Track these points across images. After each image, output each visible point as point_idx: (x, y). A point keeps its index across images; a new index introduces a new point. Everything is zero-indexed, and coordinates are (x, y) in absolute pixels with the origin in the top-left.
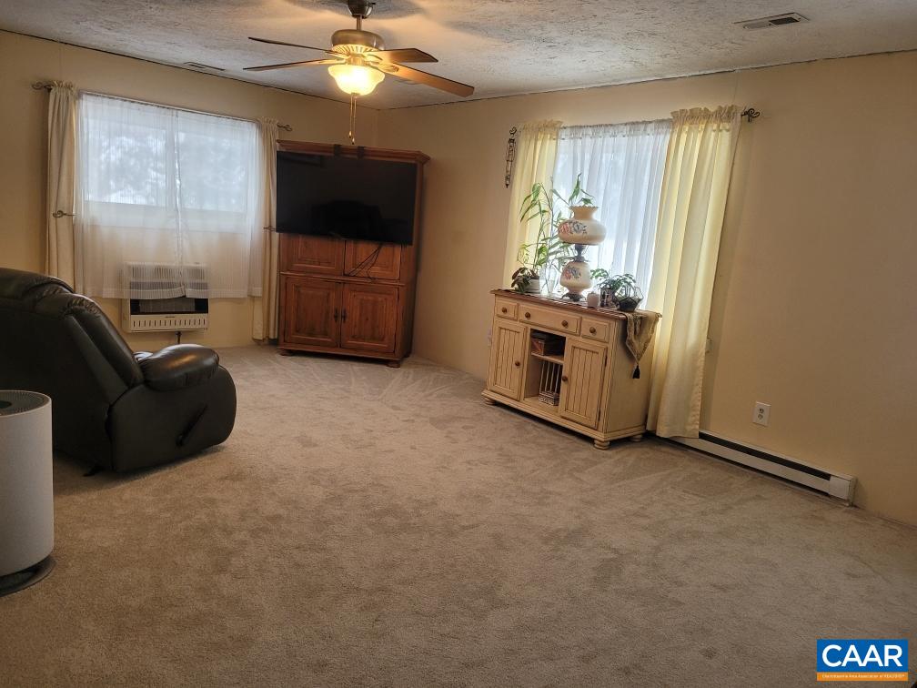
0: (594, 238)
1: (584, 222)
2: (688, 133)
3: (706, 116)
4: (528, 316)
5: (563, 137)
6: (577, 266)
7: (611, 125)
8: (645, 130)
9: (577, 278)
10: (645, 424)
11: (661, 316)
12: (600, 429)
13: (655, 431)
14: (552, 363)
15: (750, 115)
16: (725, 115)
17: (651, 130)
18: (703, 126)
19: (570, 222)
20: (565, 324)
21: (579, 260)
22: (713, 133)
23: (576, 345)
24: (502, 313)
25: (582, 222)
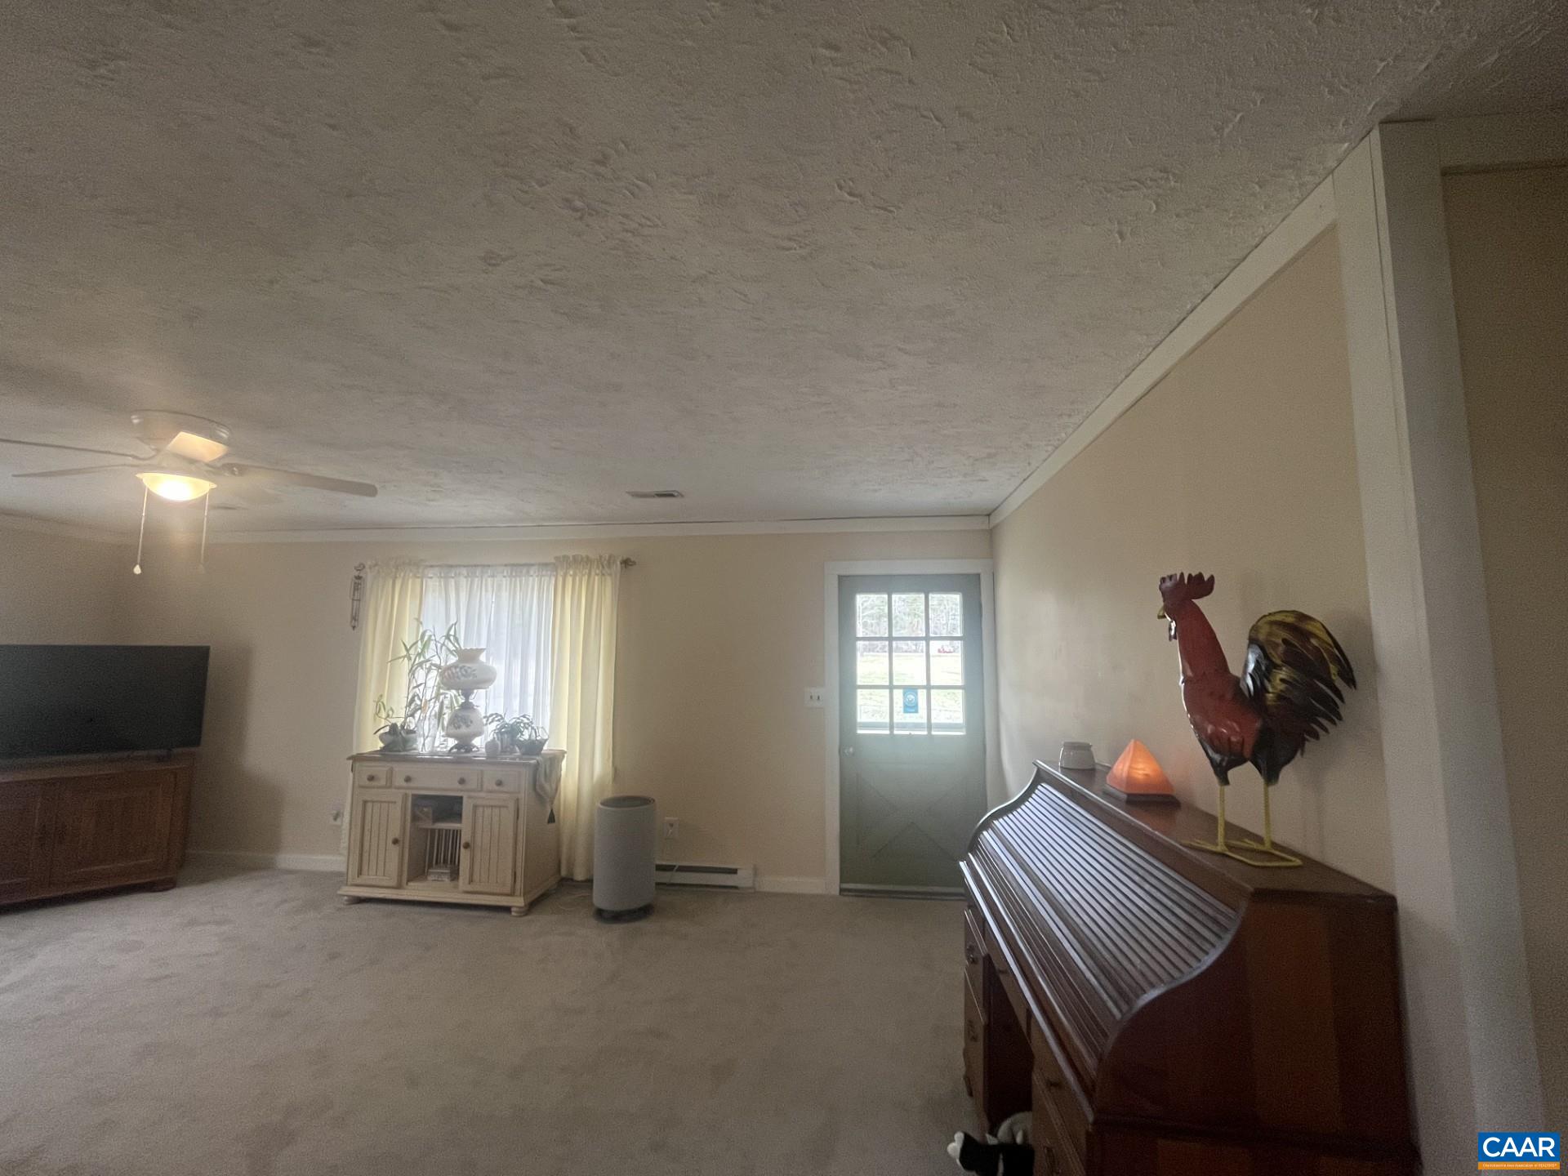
0: (484, 680)
1: (473, 666)
2: (574, 576)
3: (588, 561)
4: (408, 779)
5: (430, 575)
6: (465, 713)
7: (489, 566)
8: (528, 572)
9: (468, 726)
10: (559, 871)
11: (566, 752)
12: (518, 893)
13: (572, 874)
14: (448, 831)
15: (626, 563)
16: (604, 564)
17: (535, 572)
18: (587, 571)
19: (456, 667)
20: (462, 781)
21: (467, 706)
22: (596, 578)
23: (479, 802)
24: (368, 783)
25: (468, 665)
